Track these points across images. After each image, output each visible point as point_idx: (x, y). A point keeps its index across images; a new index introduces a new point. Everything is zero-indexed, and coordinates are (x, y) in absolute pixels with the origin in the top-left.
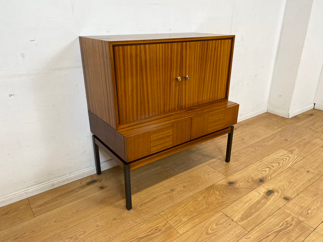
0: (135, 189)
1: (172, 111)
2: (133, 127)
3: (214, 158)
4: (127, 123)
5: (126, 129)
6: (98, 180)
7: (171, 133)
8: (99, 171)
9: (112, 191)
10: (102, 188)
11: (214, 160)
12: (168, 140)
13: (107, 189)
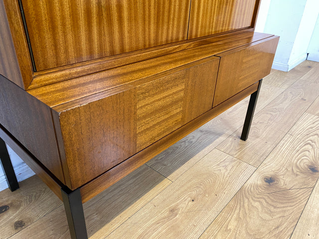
0: (96, 218)
1: (172, 43)
2: (82, 80)
3: (220, 135)
4: (59, 66)
5: (59, 86)
6: (11, 204)
7: (182, 94)
8: (13, 183)
9: (42, 232)
10: (19, 225)
11: (222, 138)
12: (175, 112)
13: (31, 226)
